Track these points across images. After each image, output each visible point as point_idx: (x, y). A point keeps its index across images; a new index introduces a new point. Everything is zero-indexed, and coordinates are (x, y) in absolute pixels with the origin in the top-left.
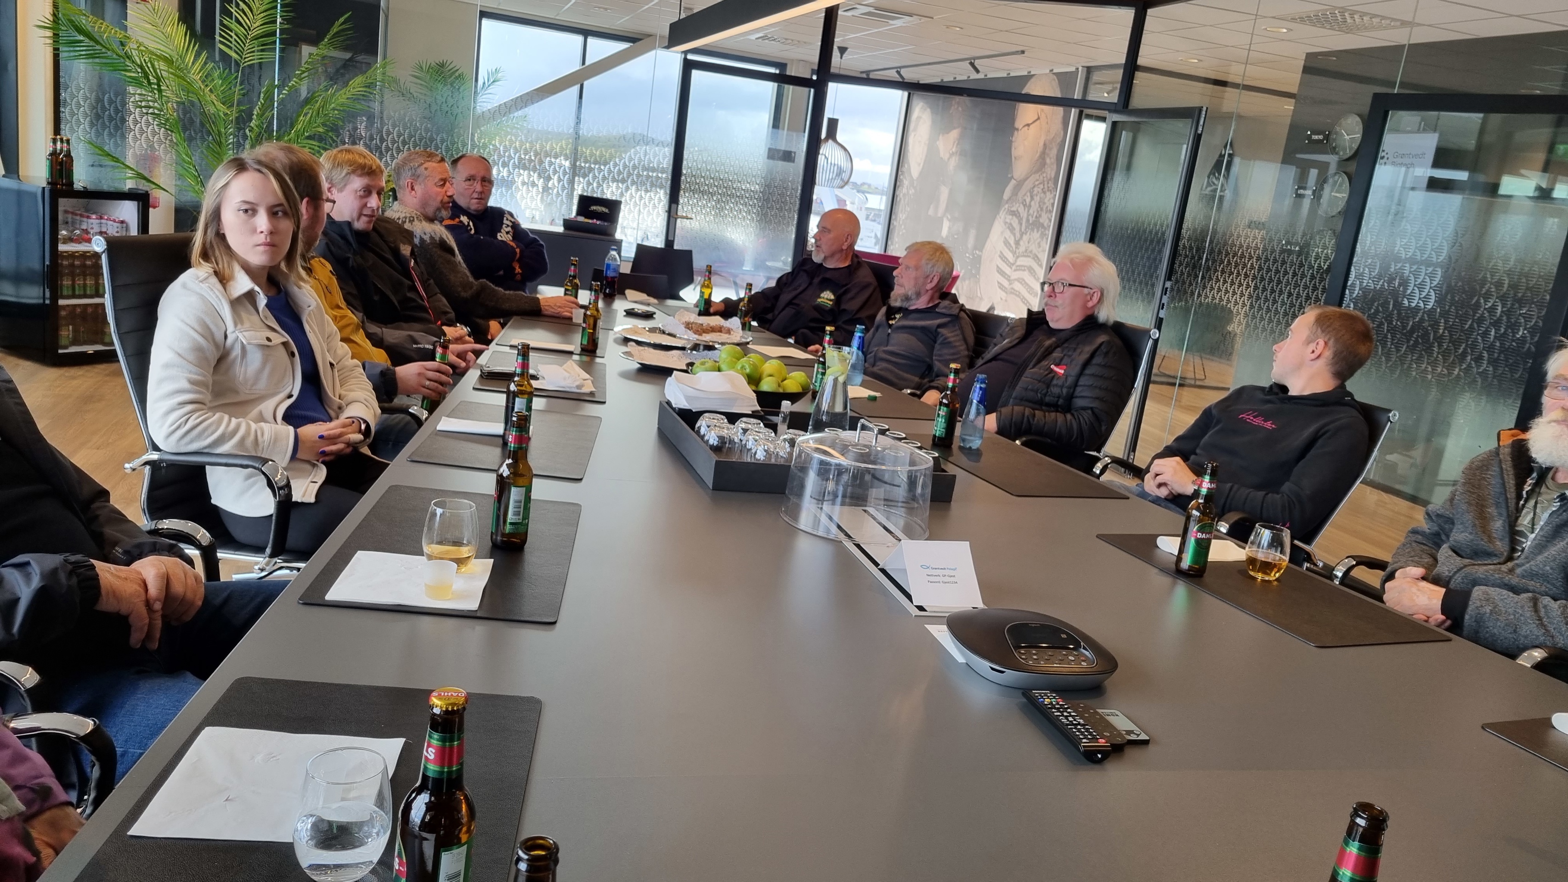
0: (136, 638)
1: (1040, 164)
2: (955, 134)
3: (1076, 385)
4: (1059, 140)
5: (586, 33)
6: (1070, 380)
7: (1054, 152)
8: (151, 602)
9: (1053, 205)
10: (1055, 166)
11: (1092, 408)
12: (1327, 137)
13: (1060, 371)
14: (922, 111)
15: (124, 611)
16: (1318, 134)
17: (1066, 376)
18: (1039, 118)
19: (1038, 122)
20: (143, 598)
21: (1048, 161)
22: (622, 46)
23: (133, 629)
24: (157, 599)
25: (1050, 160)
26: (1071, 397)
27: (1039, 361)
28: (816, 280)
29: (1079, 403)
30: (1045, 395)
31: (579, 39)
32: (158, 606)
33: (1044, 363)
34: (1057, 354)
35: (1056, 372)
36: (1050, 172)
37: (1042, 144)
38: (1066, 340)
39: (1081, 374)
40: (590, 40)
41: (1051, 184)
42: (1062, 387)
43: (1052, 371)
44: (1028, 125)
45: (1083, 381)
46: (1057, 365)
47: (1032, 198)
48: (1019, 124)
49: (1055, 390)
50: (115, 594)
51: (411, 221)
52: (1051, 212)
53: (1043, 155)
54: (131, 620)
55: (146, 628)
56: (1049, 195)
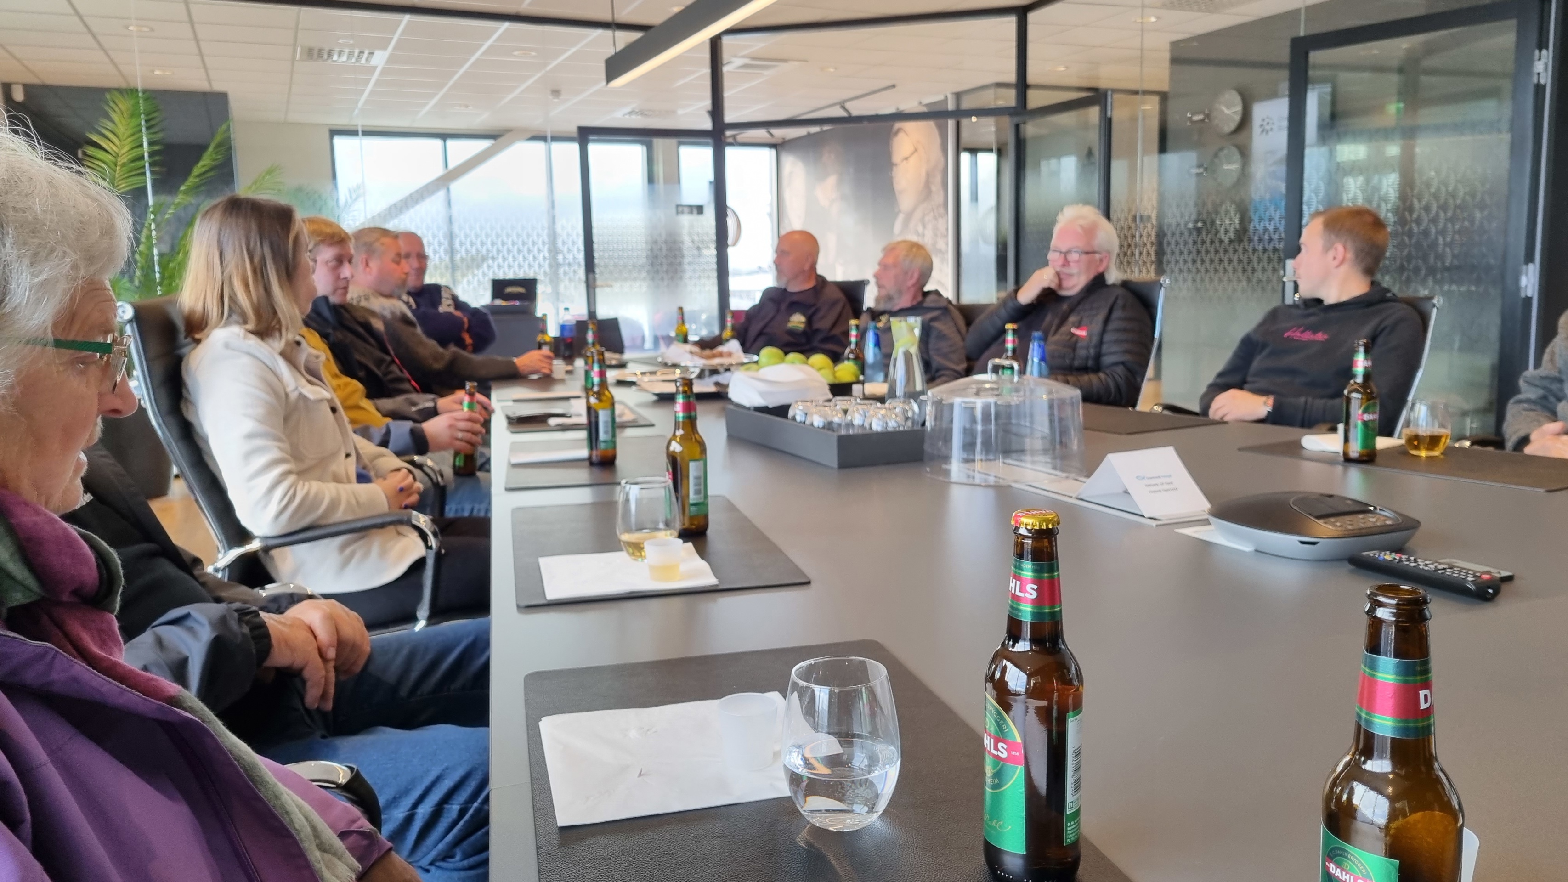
0: (312, 696)
1: (927, 192)
2: (832, 180)
3: (1101, 343)
4: (941, 166)
5: (444, 136)
6: (1095, 340)
7: (938, 178)
8: (324, 649)
9: (947, 229)
10: (942, 193)
11: (1123, 363)
12: (1208, 116)
13: (1082, 333)
14: (793, 164)
15: (298, 663)
16: (1198, 113)
17: (1090, 336)
18: (916, 150)
19: (916, 155)
20: (316, 646)
21: (934, 188)
22: (485, 144)
23: (309, 684)
24: (331, 645)
25: (936, 187)
26: (1098, 356)
27: (1059, 327)
28: (783, 307)
29: (1107, 360)
30: (1073, 359)
31: (438, 143)
32: (331, 653)
33: (1063, 329)
34: (1072, 319)
35: (1078, 336)
36: (938, 198)
37: (924, 174)
38: (1079, 303)
39: (1104, 331)
40: (450, 143)
41: (942, 210)
42: (1088, 348)
43: (1073, 335)
44: (906, 159)
45: (1108, 337)
46: (1078, 327)
47: (924, 227)
48: (897, 158)
49: (1082, 353)
50: (287, 643)
51: (367, 298)
52: (946, 236)
53: (928, 185)
54: (306, 674)
55: (323, 681)
56: (941, 222)
